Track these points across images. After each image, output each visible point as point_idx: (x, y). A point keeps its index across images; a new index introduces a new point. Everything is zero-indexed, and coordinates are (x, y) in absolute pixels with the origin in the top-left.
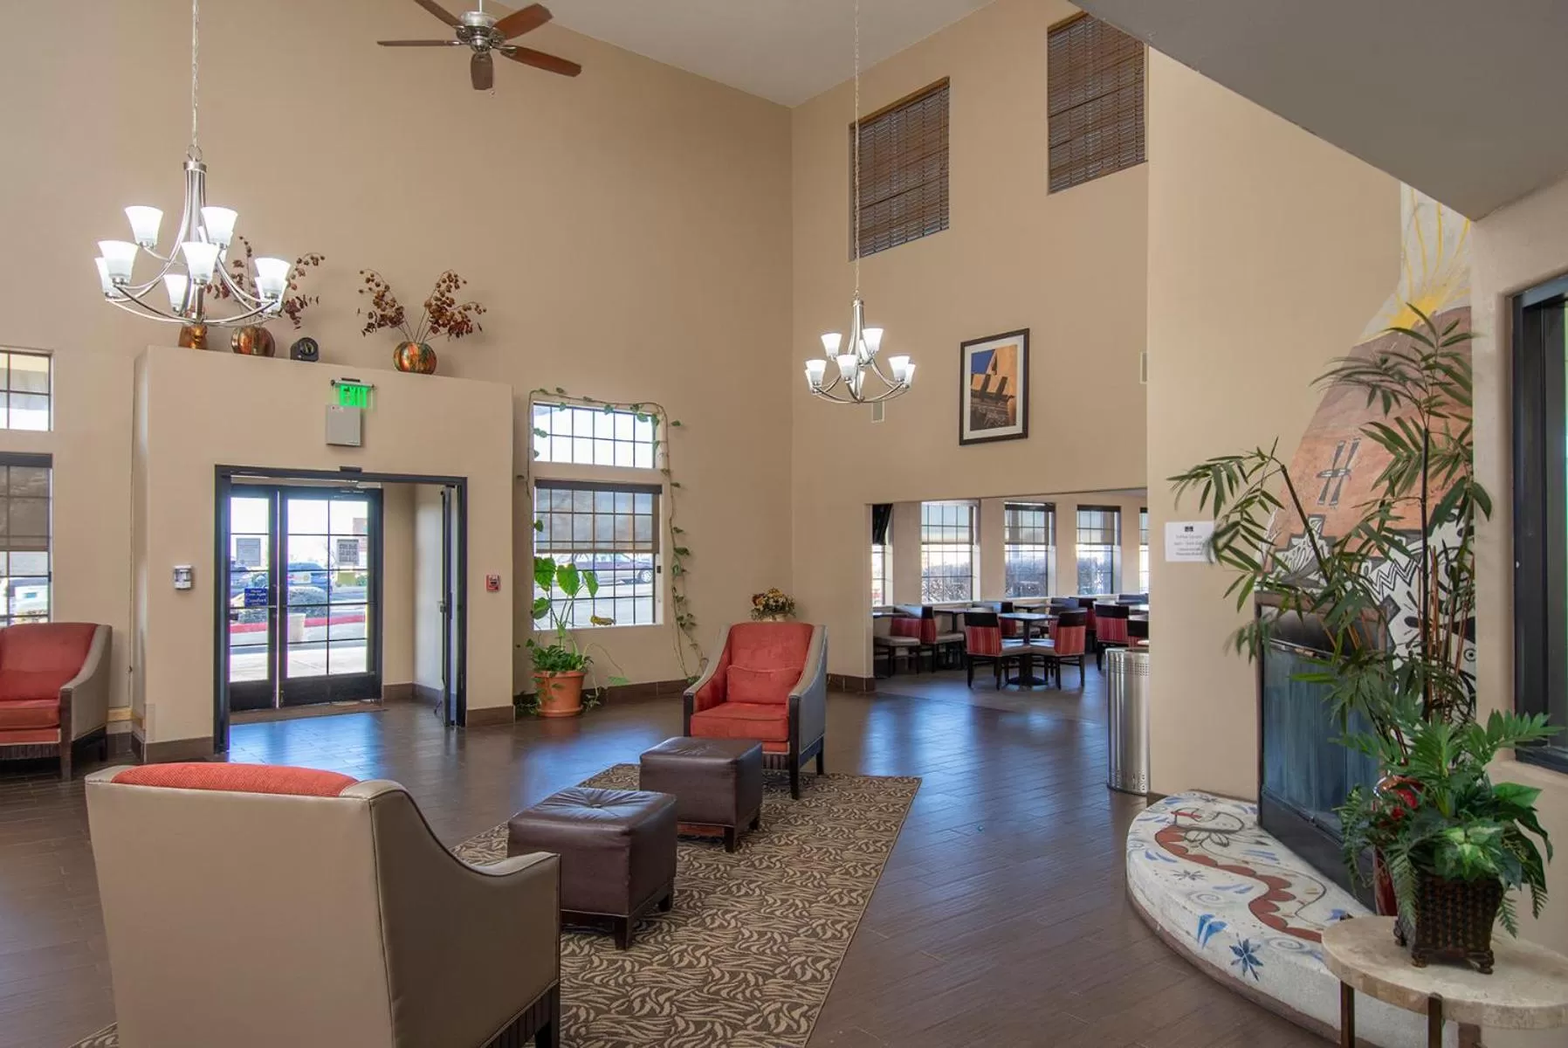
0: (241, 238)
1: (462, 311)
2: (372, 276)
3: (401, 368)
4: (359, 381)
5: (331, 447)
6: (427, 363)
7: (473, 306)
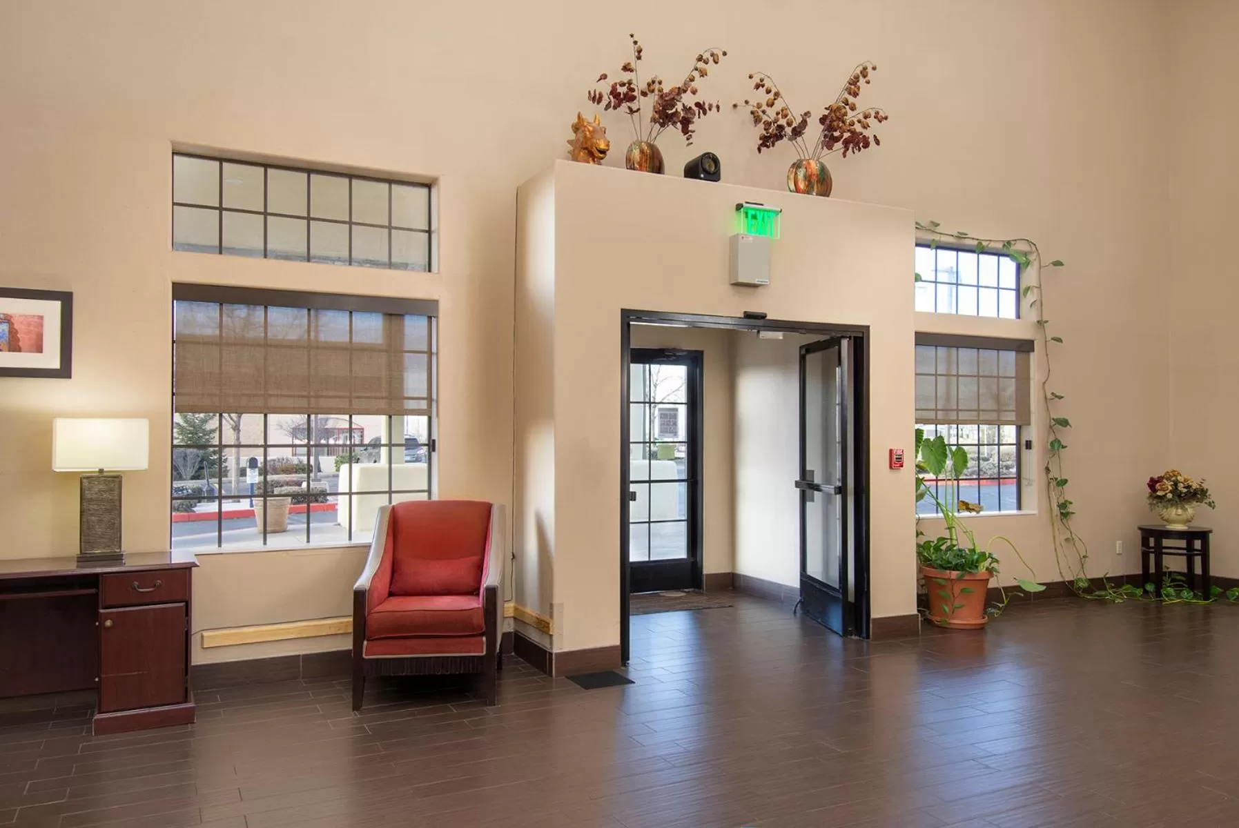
0: (632, 36)
1: (863, 120)
2: (762, 80)
3: (797, 190)
4: (762, 205)
5: (736, 287)
6: (821, 184)
7: (873, 115)
